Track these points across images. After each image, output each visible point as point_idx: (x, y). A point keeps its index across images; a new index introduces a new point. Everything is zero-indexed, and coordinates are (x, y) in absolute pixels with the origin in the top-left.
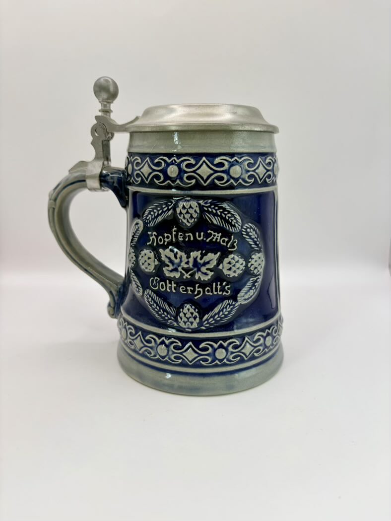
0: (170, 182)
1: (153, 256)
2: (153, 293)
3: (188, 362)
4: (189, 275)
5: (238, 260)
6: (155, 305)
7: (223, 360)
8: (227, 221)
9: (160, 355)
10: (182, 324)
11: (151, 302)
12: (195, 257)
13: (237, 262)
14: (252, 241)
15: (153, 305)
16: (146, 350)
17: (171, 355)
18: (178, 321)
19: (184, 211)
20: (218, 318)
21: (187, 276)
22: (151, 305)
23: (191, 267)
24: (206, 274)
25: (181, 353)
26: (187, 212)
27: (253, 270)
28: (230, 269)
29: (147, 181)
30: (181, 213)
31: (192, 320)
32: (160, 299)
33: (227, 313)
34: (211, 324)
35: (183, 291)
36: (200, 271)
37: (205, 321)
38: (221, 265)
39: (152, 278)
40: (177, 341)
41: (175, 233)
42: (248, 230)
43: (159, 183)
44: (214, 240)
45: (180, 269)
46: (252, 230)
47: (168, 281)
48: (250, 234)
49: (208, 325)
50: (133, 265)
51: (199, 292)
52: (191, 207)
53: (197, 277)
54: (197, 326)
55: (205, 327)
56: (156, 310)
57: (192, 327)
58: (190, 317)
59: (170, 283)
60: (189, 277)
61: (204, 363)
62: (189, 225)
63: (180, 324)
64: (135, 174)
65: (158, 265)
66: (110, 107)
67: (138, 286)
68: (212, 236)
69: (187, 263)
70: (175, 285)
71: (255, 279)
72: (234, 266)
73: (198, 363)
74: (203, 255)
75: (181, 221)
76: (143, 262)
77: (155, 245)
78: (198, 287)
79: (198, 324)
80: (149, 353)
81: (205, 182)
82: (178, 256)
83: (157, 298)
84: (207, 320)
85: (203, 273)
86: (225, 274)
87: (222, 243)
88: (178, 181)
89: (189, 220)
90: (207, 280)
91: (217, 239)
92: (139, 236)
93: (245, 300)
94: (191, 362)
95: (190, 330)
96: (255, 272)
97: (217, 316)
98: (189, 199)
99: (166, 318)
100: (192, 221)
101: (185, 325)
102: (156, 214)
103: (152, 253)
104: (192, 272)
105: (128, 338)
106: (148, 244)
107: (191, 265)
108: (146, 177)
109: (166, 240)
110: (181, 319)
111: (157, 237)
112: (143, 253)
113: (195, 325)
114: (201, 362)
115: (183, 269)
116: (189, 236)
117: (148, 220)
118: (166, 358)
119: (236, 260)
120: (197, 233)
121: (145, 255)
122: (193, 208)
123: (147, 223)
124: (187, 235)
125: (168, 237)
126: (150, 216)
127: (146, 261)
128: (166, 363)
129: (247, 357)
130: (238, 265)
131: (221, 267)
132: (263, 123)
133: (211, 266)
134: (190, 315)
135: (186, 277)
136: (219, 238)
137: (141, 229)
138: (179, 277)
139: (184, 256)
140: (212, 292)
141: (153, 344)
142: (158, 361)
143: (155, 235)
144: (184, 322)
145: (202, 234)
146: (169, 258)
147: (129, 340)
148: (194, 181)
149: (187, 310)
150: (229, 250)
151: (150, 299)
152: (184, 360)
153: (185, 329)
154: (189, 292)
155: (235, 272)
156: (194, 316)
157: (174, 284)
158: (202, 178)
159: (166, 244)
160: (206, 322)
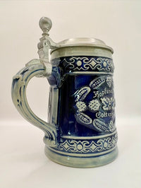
4: (111, 108)
9: (104, 148)
11: (98, 124)
16: (98, 149)
17: (108, 145)
25: (111, 143)
29: (93, 68)
39: (98, 113)
40: (109, 138)
43: (99, 69)
45: (108, 106)
47: (104, 112)
56: (100, 127)
63: (110, 130)
64: (85, 65)
65: (100, 106)
67: (89, 119)
69: (110, 103)
70: (107, 113)
75: (108, 85)
77: (98, 97)
95: (112, 132)
98: (109, 76)
99: (105, 129)
102: (98, 83)
103: (98, 101)
105: (84, 148)
106: (95, 97)
112: (92, 102)
118: (107, 148)
124: (109, 91)
125: (103, 93)
126: (94, 84)
127: (95, 105)
137: (89, 91)
138: (108, 109)
139: (109, 100)
141: (101, 144)
142: (104, 151)
143: (98, 92)
145: (112, 90)
146: (105, 102)
149: (111, 123)
159: (103, 96)
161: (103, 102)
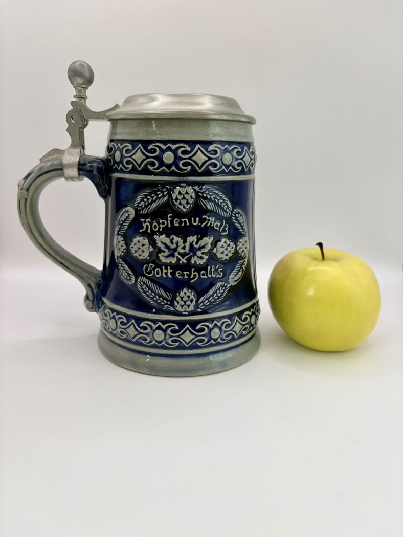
0: (165, 169)
1: (148, 243)
2: (147, 280)
3: (185, 344)
4: (186, 260)
5: (229, 244)
6: (150, 291)
7: (217, 339)
8: (220, 207)
9: (156, 341)
10: (179, 308)
11: (146, 289)
12: (191, 242)
13: (229, 245)
14: (239, 225)
15: (148, 292)
16: (140, 338)
17: (168, 339)
18: (175, 305)
19: (180, 197)
20: (212, 299)
21: (183, 260)
22: (145, 292)
23: (187, 252)
24: (201, 258)
25: (178, 336)
26: (184, 198)
27: (241, 253)
28: (223, 252)
29: (140, 167)
30: (177, 199)
31: (188, 303)
32: (155, 285)
33: (220, 295)
34: (206, 306)
35: (179, 276)
36: (196, 255)
37: (200, 304)
38: (215, 249)
39: (147, 265)
40: (174, 325)
41: (171, 219)
42: (237, 215)
43: (153, 169)
44: (208, 225)
45: (176, 254)
46: (239, 215)
47: (163, 267)
48: (238, 219)
49: (203, 307)
50: (123, 254)
51: (195, 276)
52: (187, 193)
53: (193, 262)
54: (193, 309)
55: (201, 309)
56: (151, 296)
57: (188, 310)
58: (187, 301)
59: (166, 268)
60: (185, 262)
61: (200, 344)
62: (185, 210)
63: (177, 309)
64: (125, 161)
65: (152, 251)
66: (85, 93)
67: (129, 274)
68: (207, 221)
69: (184, 248)
70: (171, 271)
71: (242, 261)
72: (226, 249)
73: (194, 344)
74: (198, 240)
75: (176, 207)
76: (137, 249)
77: (149, 231)
78: (194, 272)
79: (194, 306)
80: (144, 340)
81: (200, 168)
82: (175, 241)
83: (152, 284)
84: (203, 302)
85: (198, 257)
86: (219, 257)
87: (215, 228)
88: (173, 168)
89: (185, 205)
90: (202, 263)
91: (211, 224)
92: (130, 223)
93: (235, 281)
94: (187, 344)
95: (187, 313)
96: (243, 254)
97: (211, 298)
98: (185, 185)
99: (162, 303)
100: (188, 207)
101: (182, 308)
102: (150, 201)
103: (147, 240)
104: (188, 256)
105: (118, 328)
106: (141, 231)
107: (187, 250)
108: (139, 163)
109: (162, 226)
110: (178, 303)
111: (151, 223)
112: (135, 240)
113: (192, 308)
114: (198, 343)
115: (179, 254)
116: (185, 222)
117: (140, 207)
118: (163, 343)
119: (228, 244)
120: (193, 219)
121: (139, 242)
122: (189, 194)
123: (140, 210)
124: (183, 220)
125: (163, 223)
126: (142, 203)
127: (139, 248)
128: (163, 347)
129: (237, 335)
130: (229, 248)
131: (215, 251)
132: (242, 114)
133: (206, 250)
134: (187, 298)
135: (183, 262)
136: (213, 223)
137: (132, 216)
138: (176, 262)
139: (180, 241)
140: (207, 275)
141: (149, 330)
142: (154, 346)
143: (148, 222)
144: (181, 305)
145: (197, 219)
146: (165, 244)
147: (119, 330)
148: (189, 168)
149: (184, 295)
150: (222, 234)
151: (144, 287)
152: (181, 342)
153: (181, 312)
154: (186, 277)
155: (227, 255)
156: (190, 299)
157: (170, 269)
158: (197, 164)
159: (161, 230)
160: (202, 304)
161: (159, 244)
